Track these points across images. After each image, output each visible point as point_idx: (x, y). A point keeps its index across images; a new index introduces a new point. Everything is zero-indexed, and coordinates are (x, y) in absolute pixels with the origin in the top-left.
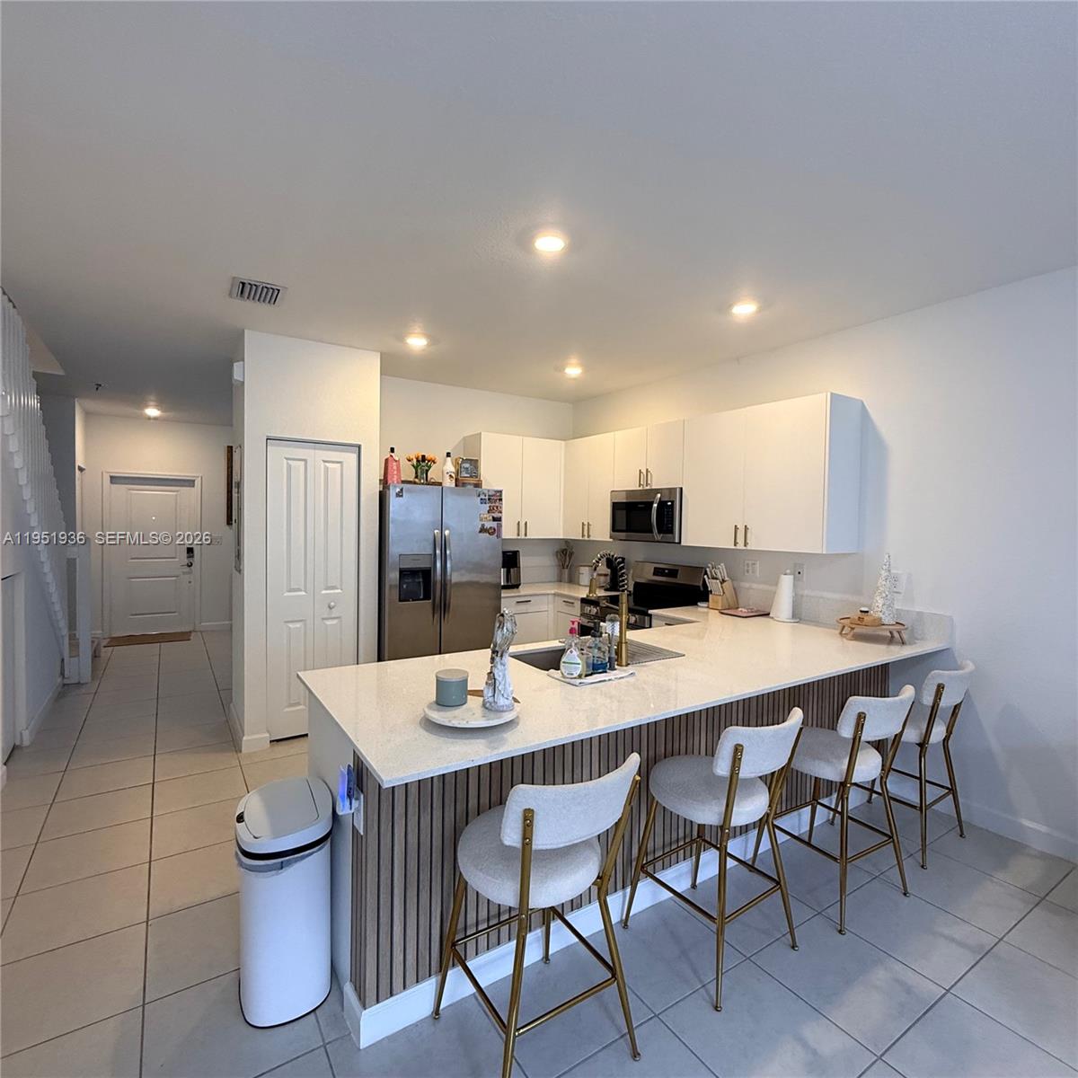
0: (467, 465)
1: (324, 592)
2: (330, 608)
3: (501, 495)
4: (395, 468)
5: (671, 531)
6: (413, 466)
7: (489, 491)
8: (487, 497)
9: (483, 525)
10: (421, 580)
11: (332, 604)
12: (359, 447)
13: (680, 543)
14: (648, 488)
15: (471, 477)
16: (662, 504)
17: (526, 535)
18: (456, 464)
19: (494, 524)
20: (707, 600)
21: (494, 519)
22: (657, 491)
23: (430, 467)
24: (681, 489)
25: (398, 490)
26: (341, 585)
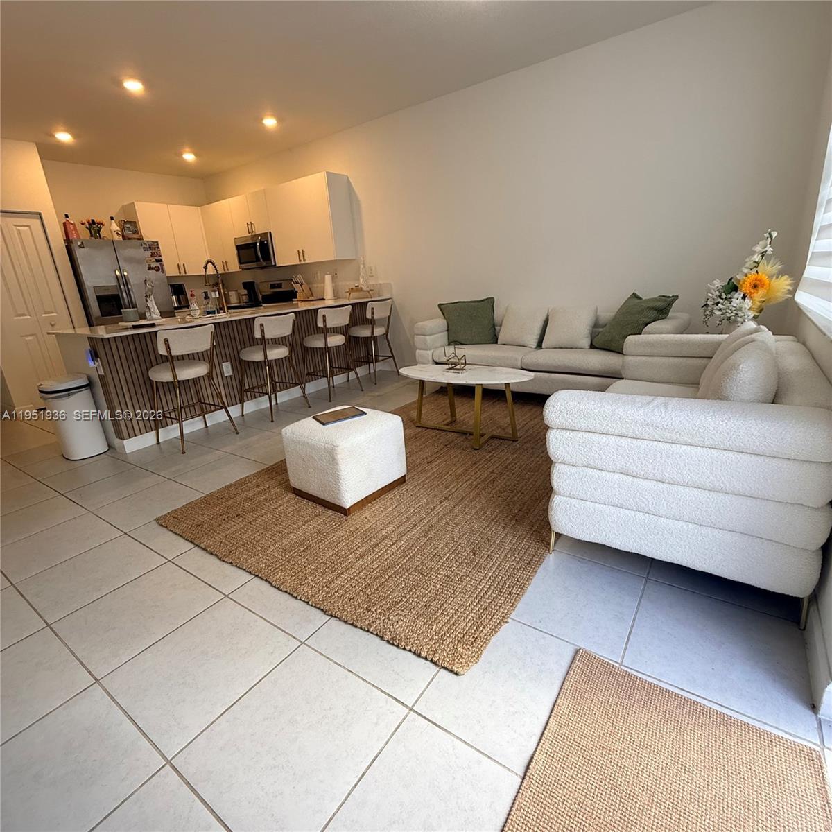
0: (128, 226)
1: (44, 315)
2: (52, 325)
3: (158, 245)
4: (72, 228)
5: (269, 259)
6: (87, 227)
7: (148, 242)
8: (148, 246)
9: (150, 265)
10: (114, 303)
11: (53, 323)
12: (40, 214)
13: (275, 265)
14: (254, 234)
15: (134, 234)
16: (261, 243)
17: (185, 273)
18: (120, 224)
19: (158, 264)
20: (296, 298)
21: (157, 261)
22: (259, 235)
23: (100, 229)
24: (270, 233)
25: (79, 243)
26: (55, 310)
